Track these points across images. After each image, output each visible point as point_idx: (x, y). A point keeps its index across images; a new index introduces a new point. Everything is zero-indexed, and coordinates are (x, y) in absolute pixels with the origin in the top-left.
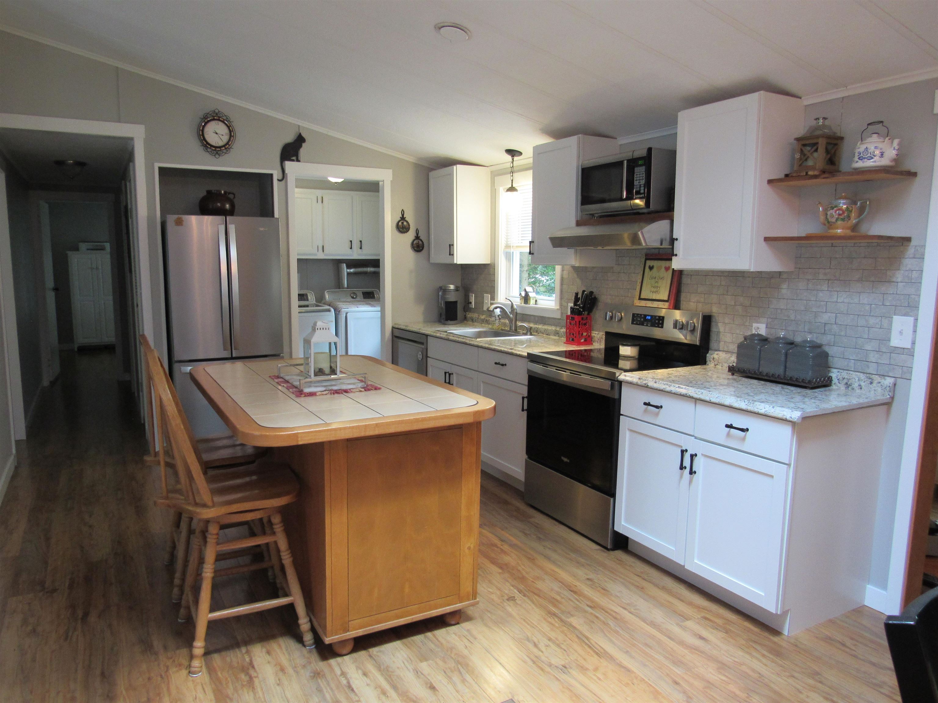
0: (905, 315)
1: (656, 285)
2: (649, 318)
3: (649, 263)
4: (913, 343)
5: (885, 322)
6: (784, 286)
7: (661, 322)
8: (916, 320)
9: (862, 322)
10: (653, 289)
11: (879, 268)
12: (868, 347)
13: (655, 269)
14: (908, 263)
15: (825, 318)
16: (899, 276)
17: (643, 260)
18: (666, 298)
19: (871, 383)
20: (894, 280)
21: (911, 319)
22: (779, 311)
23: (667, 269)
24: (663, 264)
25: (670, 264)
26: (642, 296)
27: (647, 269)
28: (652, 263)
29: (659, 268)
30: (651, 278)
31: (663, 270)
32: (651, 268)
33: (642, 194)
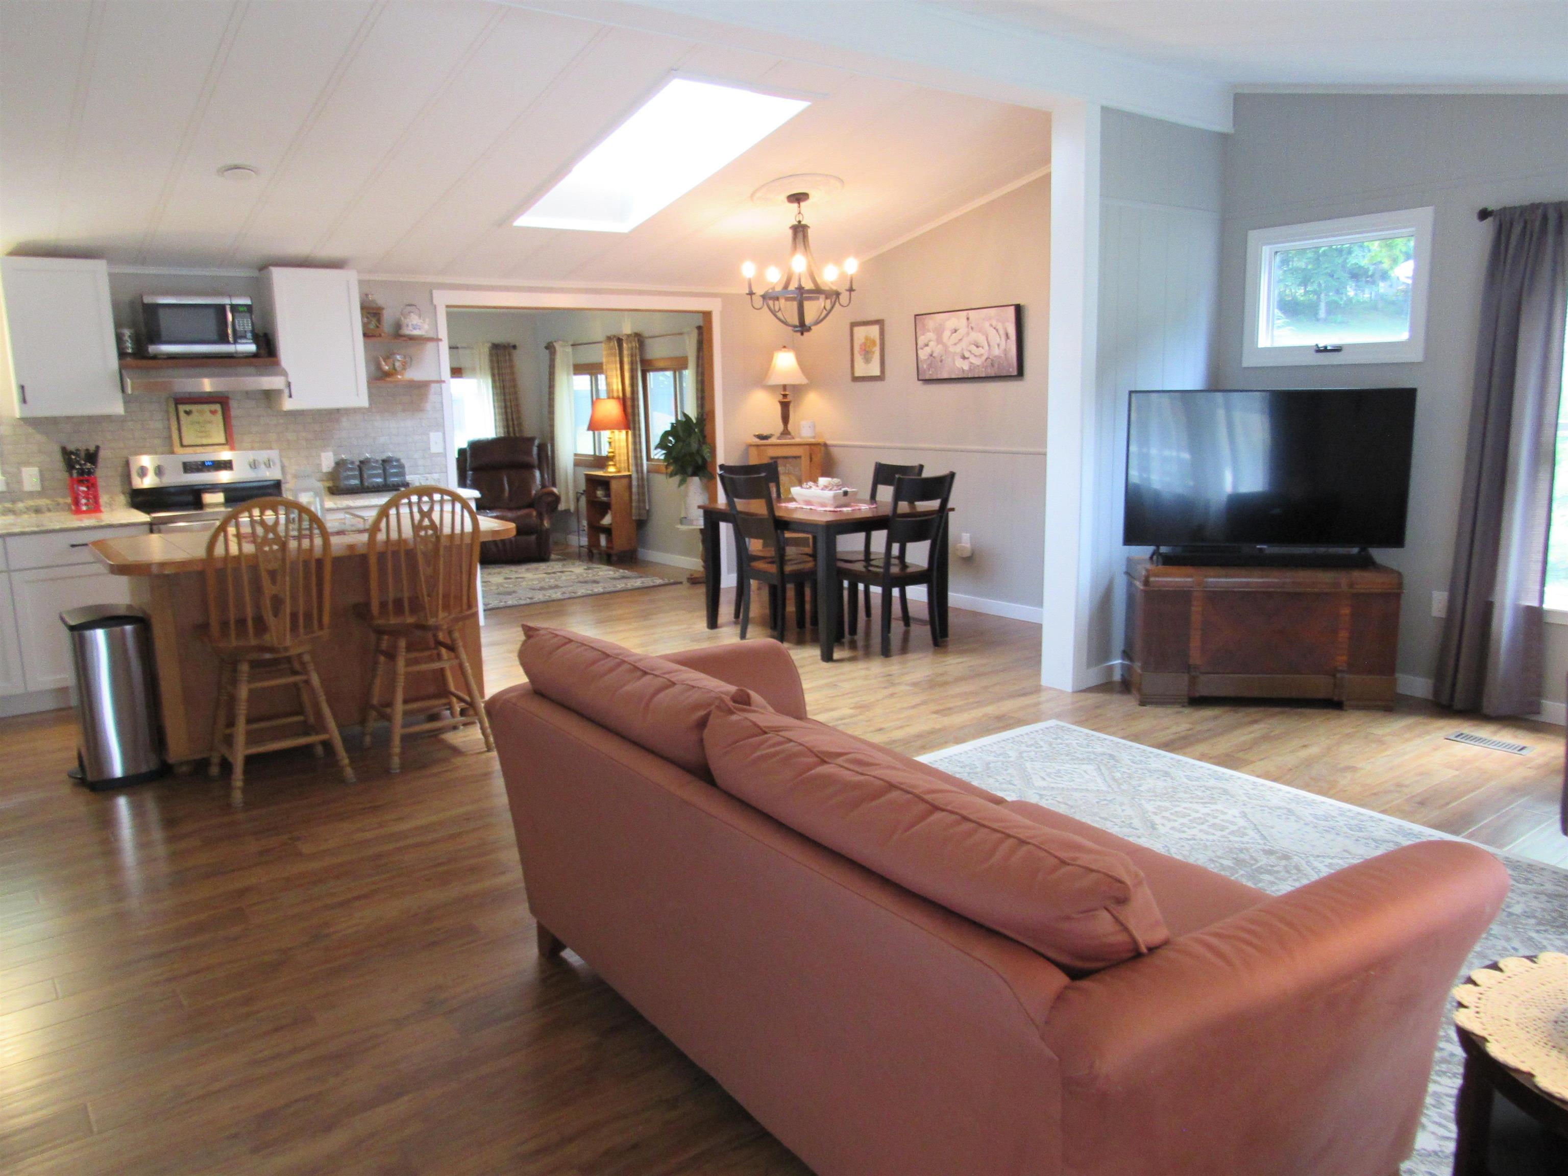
0: (436, 432)
1: (204, 429)
2: (210, 463)
3: (182, 408)
4: (445, 448)
5: (425, 438)
6: (344, 419)
7: (228, 465)
8: (444, 433)
9: (412, 439)
10: (200, 434)
12: (416, 456)
13: (195, 414)
14: (432, 397)
15: (382, 440)
16: (428, 406)
17: (173, 406)
18: (224, 441)
21: (440, 434)
22: (342, 440)
23: (213, 412)
24: (206, 408)
25: (217, 407)
26: (185, 442)
27: (182, 414)
28: (188, 407)
29: (201, 412)
30: (192, 423)
31: (208, 413)
32: (188, 413)
33: (249, 339)
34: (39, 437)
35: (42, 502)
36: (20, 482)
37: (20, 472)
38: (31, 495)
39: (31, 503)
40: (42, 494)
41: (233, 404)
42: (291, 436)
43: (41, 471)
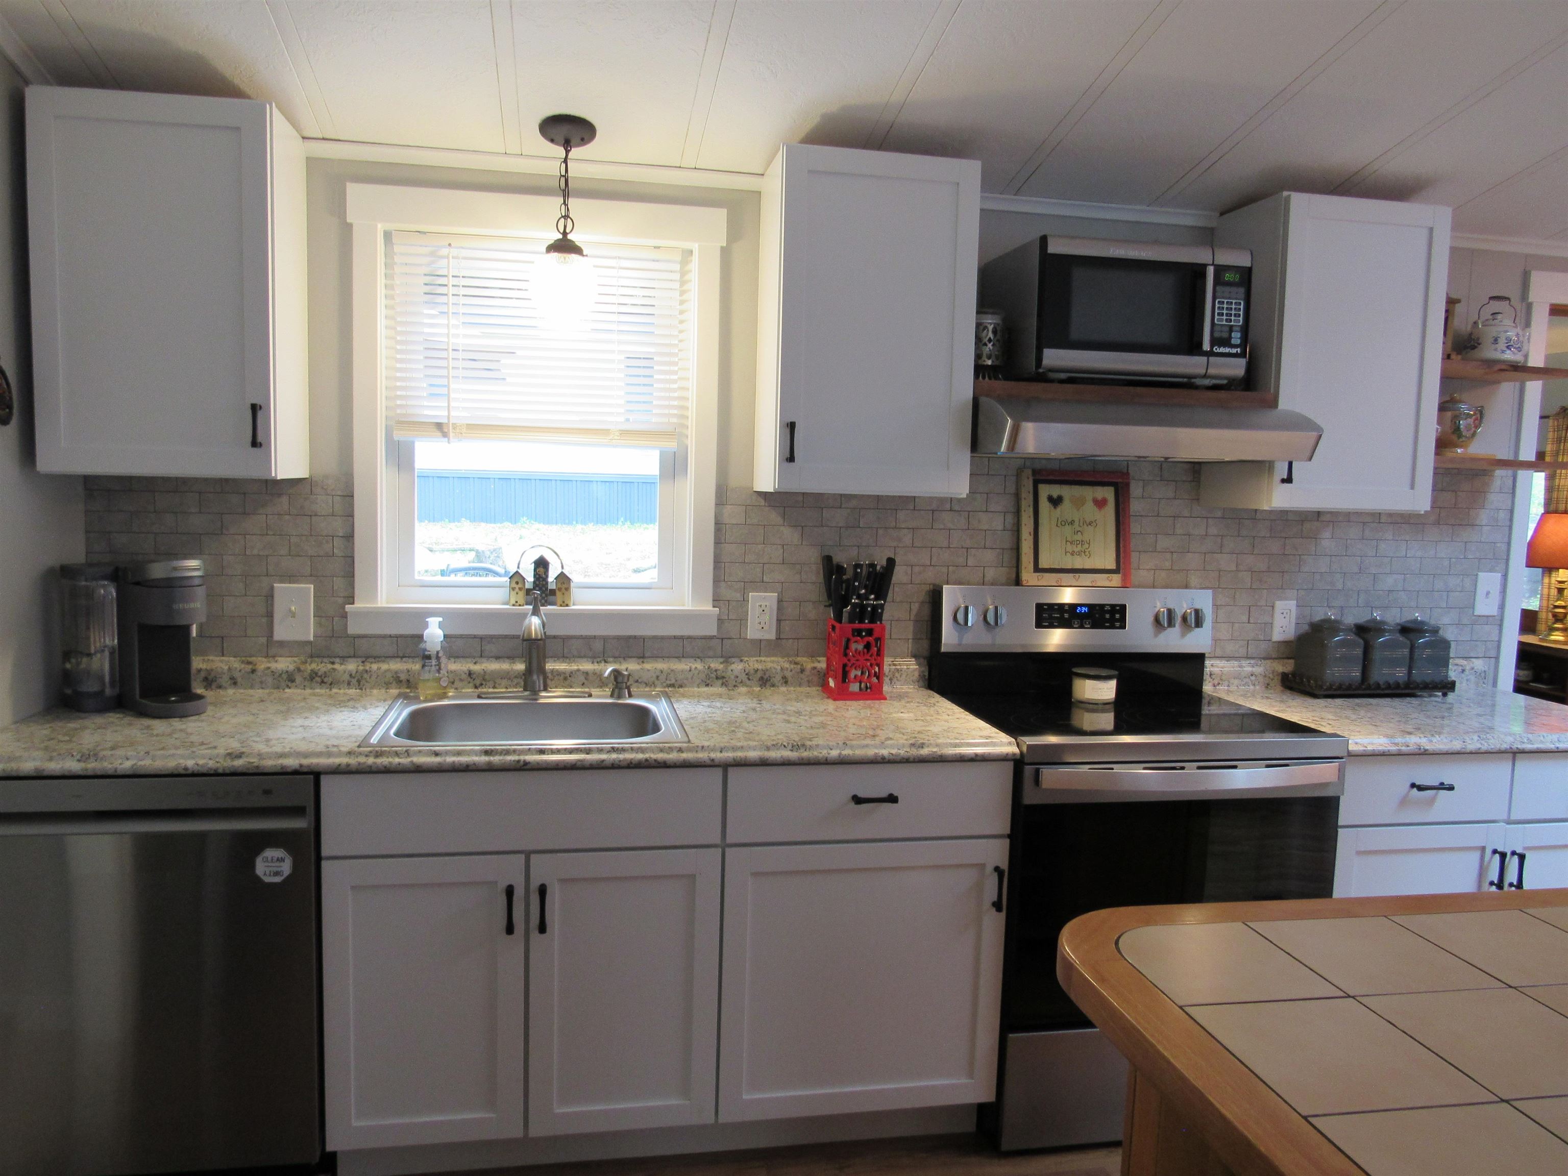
0: (1491, 571)
1: (1078, 537)
2: (1084, 609)
3: (1045, 491)
4: (1502, 607)
5: (1468, 582)
6: (1327, 534)
7: (1117, 616)
8: (1505, 577)
9: (1439, 585)
10: (1070, 548)
11: (1460, 506)
13: (1066, 504)
14: (1495, 499)
15: (1389, 582)
16: (1483, 517)
17: (1030, 486)
18: (1113, 566)
19: (1463, 671)
20: (1478, 522)
21: (1498, 576)
22: (1317, 577)
23: (1100, 504)
24: (1089, 493)
25: (1108, 493)
26: (1043, 564)
27: (1044, 504)
28: (1055, 490)
29: (1079, 503)
30: (1062, 523)
31: (1090, 505)
32: (1056, 502)
33: (1235, 346)
34: (789, 534)
35: (774, 664)
36: (742, 620)
37: (745, 600)
38: (759, 647)
39: (753, 663)
40: (775, 646)
41: (1136, 490)
42: (1225, 561)
43: (780, 601)
